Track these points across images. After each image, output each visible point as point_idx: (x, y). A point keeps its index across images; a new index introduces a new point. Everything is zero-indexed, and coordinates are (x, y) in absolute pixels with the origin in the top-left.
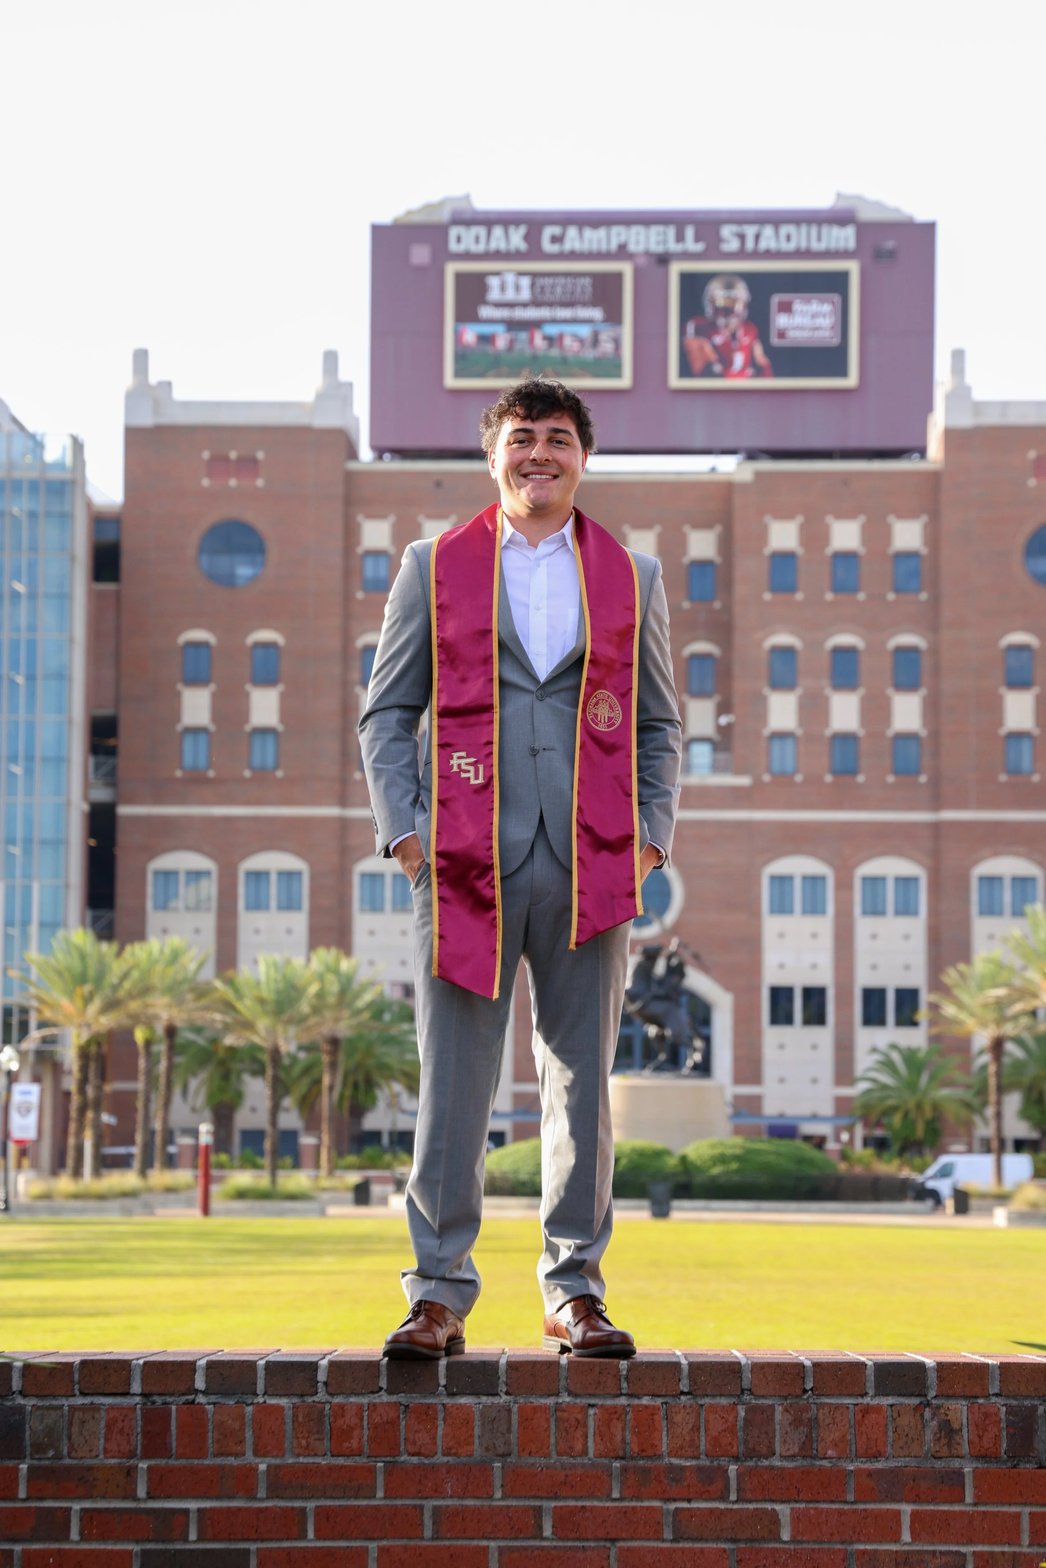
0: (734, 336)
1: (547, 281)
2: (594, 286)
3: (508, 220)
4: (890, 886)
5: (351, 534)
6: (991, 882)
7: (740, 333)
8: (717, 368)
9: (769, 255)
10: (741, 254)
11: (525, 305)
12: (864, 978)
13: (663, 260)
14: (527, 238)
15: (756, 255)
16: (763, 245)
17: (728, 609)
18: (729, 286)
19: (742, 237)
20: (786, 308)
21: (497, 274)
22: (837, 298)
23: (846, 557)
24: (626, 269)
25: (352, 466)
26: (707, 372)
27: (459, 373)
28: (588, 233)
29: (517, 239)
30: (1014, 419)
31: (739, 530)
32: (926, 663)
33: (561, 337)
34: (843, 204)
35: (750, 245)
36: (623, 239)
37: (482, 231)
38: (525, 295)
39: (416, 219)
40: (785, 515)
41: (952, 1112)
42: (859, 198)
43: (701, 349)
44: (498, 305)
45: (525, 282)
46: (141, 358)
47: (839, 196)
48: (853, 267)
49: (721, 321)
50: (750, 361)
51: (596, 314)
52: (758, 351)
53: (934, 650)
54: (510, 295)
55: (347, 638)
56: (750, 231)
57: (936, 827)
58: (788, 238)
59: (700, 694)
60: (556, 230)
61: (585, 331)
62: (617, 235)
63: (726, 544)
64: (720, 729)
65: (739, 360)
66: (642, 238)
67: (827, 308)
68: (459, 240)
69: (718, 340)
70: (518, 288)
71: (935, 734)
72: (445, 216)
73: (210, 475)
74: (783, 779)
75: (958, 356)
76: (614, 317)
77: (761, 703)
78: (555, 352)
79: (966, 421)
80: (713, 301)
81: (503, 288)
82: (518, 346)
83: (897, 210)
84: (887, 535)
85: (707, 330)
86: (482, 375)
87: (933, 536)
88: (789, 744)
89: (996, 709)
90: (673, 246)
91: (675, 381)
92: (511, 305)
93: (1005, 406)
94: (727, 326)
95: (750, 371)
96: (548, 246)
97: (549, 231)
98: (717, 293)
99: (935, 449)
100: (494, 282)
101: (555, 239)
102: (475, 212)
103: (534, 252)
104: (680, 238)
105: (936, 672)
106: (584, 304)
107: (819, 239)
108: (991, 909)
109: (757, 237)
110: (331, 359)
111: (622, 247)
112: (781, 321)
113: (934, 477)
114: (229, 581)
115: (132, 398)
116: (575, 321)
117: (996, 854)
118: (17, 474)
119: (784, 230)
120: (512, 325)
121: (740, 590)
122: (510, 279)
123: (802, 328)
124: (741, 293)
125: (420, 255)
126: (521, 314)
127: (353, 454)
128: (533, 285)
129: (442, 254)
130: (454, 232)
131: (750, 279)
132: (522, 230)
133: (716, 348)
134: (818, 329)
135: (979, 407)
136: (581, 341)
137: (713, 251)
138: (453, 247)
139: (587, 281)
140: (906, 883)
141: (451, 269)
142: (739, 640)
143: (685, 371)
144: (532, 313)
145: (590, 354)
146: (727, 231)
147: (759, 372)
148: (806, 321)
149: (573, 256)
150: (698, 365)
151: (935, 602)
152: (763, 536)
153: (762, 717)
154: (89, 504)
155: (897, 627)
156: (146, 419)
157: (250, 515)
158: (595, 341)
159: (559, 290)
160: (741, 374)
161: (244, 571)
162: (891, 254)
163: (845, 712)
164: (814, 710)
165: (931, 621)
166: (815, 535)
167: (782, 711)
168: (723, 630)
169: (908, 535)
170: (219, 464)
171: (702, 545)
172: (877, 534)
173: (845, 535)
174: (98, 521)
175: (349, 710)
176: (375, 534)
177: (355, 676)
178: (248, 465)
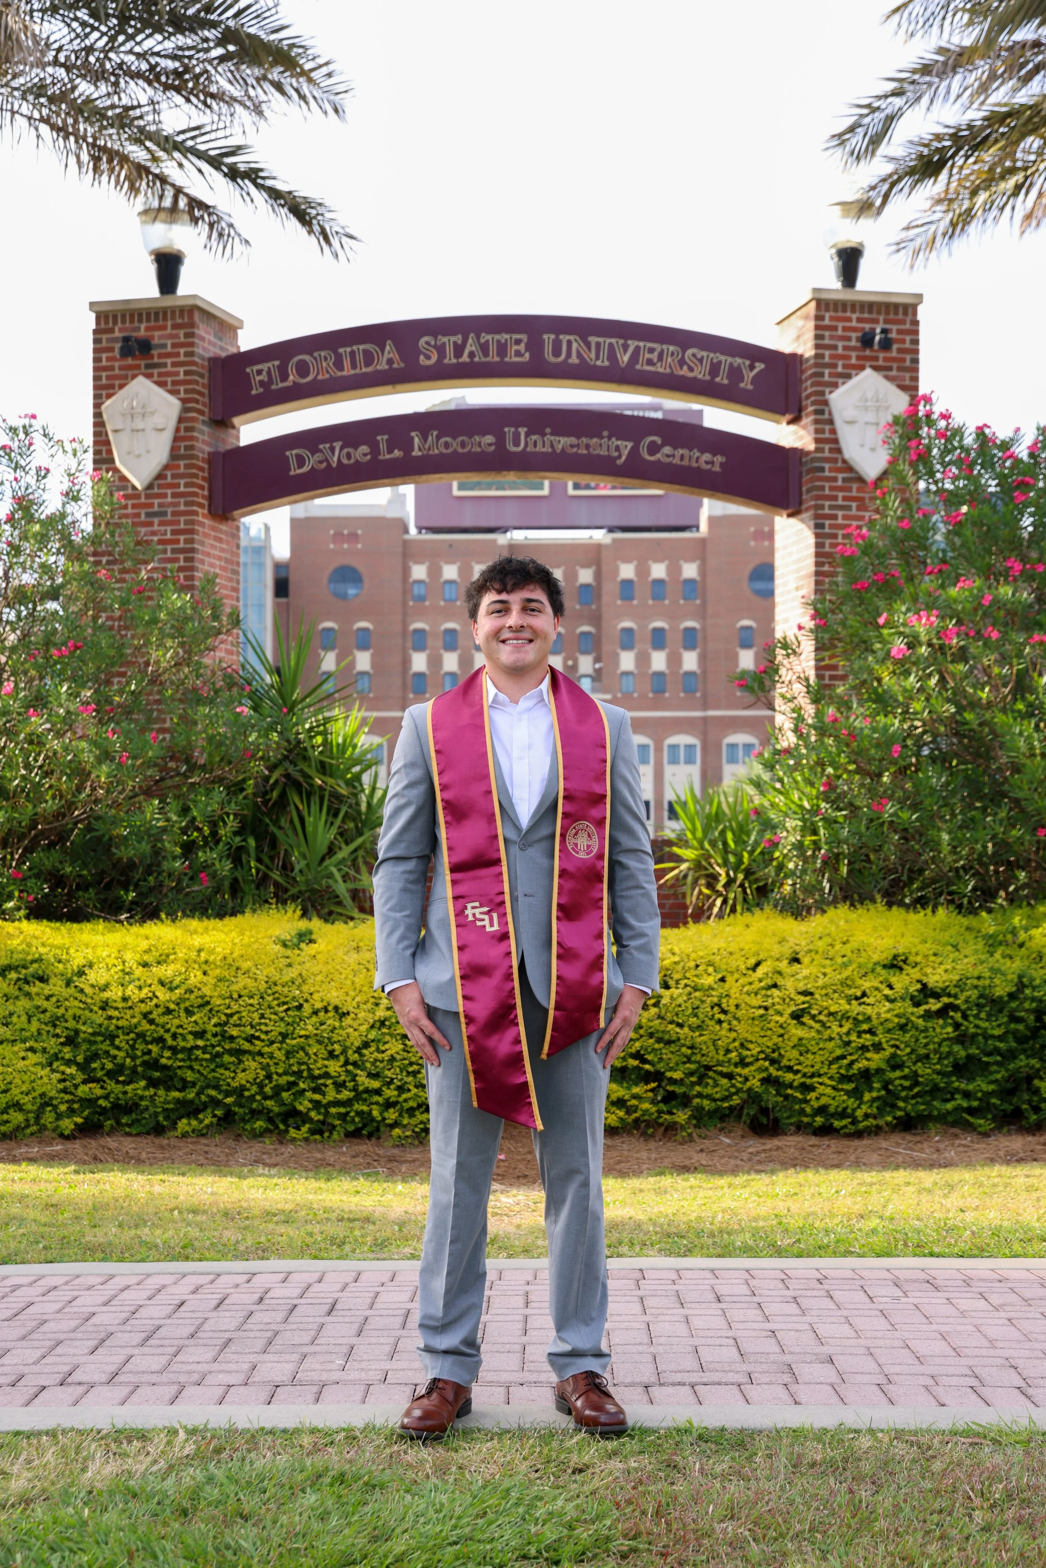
4: (682, 750)
5: (406, 572)
6: (733, 746)
12: (669, 795)
17: (599, 609)
23: (659, 582)
25: (406, 537)
26: (588, 487)
27: (459, 489)
30: (743, 511)
31: (604, 569)
32: (700, 635)
39: (438, 409)
40: (627, 561)
53: (704, 629)
55: (405, 626)
57: (705, 719)
59: (585, 652)
63: (598, 575)
64: (596, 670)
71: (704, 672)
72: (451, 408)
73: (334, 542)
74: (628, 695)
77: (616, 657)
79: (718, 512)
84: (679, 570)
87: (703, 571)
88: (631, 678)
89: (735, 658)
91: (571, 492)
99: (703, 526)
105: (705, 638)
108: (732, 760)
113: (703, 541)
114: (344, 597)
117: (735, 732)
121: (605, 599)
127: (406, 531)
140: (690, 747)
142: (604, 624)
143: (576, 486)
150: (583, 483)
151: (704, 604)
152: (616, 571)
153: (617, 663)
154: (273, 558)
155: (685, 617)
156: (301, 515)
157: (354, 563)
161: (352, 592)
163: (659, 661)
164: (643, 660)
165: (702, 614)
166: (643, 571)
167: (627, 661)
168: (596, 619)
169: (690, 571)
170: (338, 537)
171: (586, 576)
172: (674, 570)
173: (658, 571)
174: (279, 566)
175: (406, 662)
176: (419, 572)
177: (409, 644)
178: (353, 537)
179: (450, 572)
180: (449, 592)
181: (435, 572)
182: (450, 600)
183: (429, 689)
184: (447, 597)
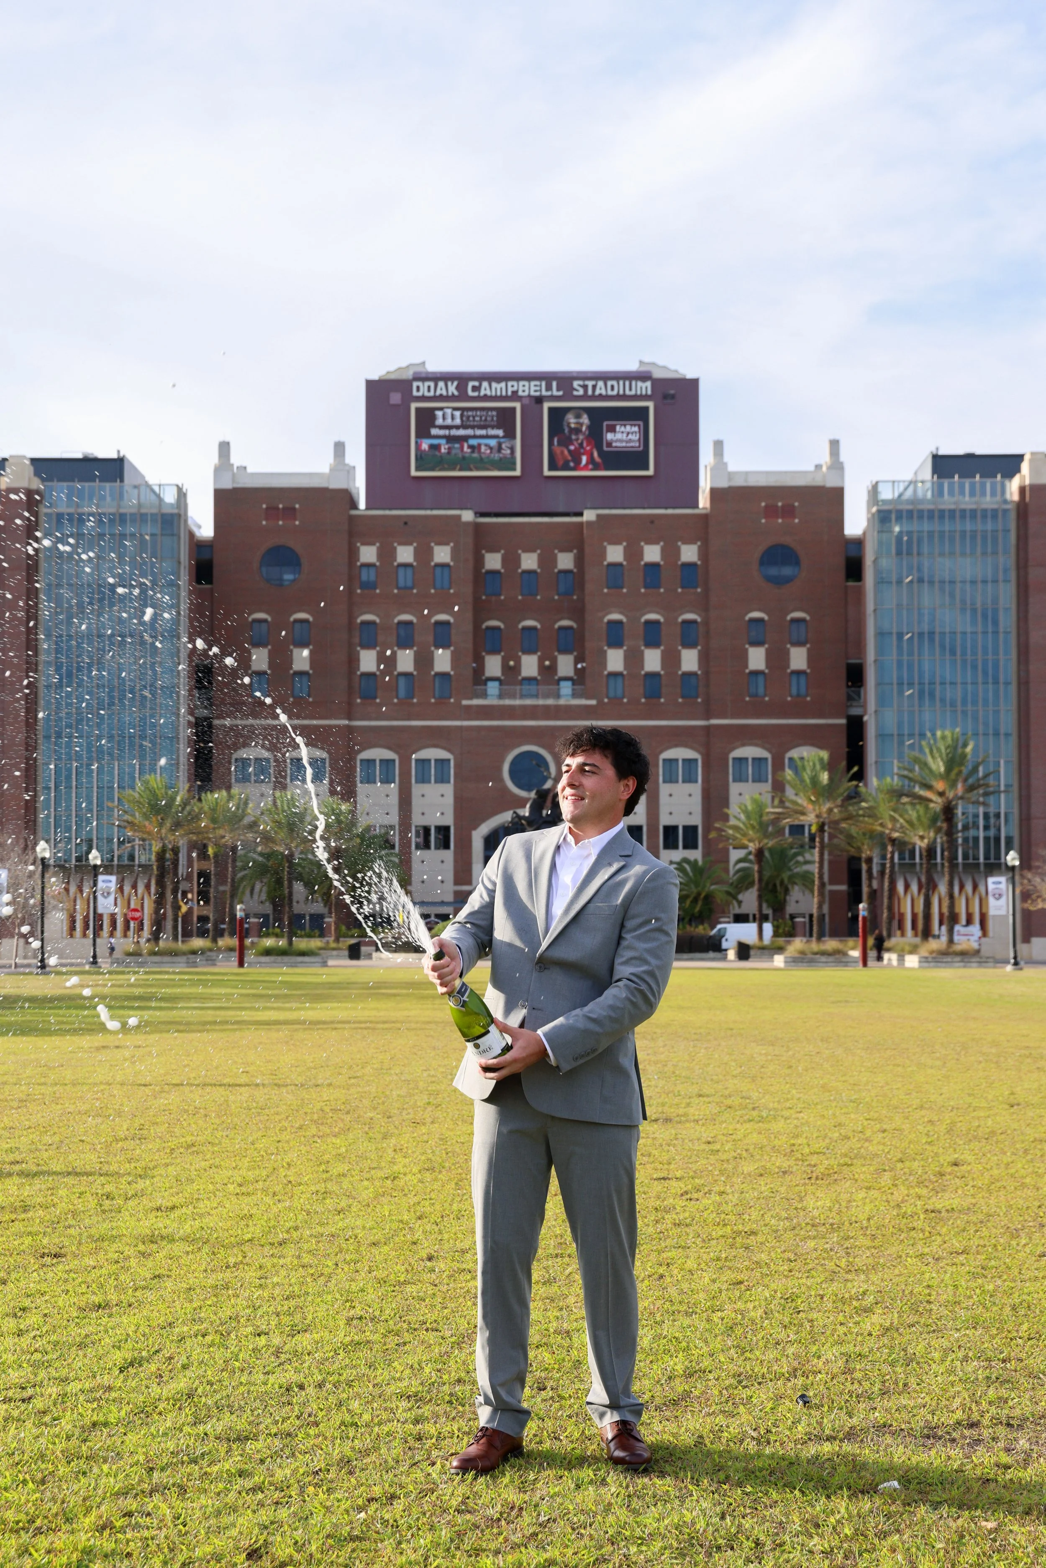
0: (581, 445)
1: (470, 413)
2: (497, 416)
3: (446, 378)
4: (680, 766)
5: (353, 554)
6: (740, 761)
7: (585, 444)
8: (572, 464)
9: (601, 398)
10: (585, 397)
11: (457, 427)
12: (665, 820)
13: (539, 400)
14: (457, 388)
15: (594, 398)
16: (597, 392)
17: (582, 600)
18: (578, 416)
19: (585, 387)
20: (612, 429)
21: (441, 409)
22: (641, 423)
23: (653, 567)
24: (517, 405)
25: (354, 512)
26: (566, 467)
27: (418, 469)
28: (494, 385)
29: (452, 389)
30: (752, 482)
31: (587, 550)
32: (701, 630)
33: (479, 445)
34: (643, 369)
35: (590, 392)
36: (515, 388)
37: (432, 384)
38: (458, 421)
39: (393, 377)
40: (615, 541)
41: (720, 897)
42: (654, 364)
43: (562, 452)
44: (441, 427)
45: (457, 414)
46: (224, 448)
47: (641, 363)
48: (650, 404)
49: (574, 437)
50: (591, 460)
51: (500, 433)
52: (596, 454)
53: (706, 622)
54: (449, 421)
55: (351, 618)
56: (590, 384)
57: (708, 728)
58: (612, 388)
59: (565, 651)
60: (476, 384)
61: (493, 443)
62: (513, 385)
63: (580, 561)
64: (577, 670)
65: (584, 459)
66: (526, 388)
67: (636, 429)
68: (418, 389)
69: (572, 448)
70: (453, 418)
71: (706, 673)
72: (409, 375)
73: (266, 519)
74: (616, 701)
75: (719, 446)
76: (510, 434)
77: (604, 654)
78: (475, 455)
79: (723, 484)
80: (569, 424)
81: (444, 418)
82: (453, 452)
83: (676, 371)
84: (677, 553)
85: (566, 442)
86: (433, 469)
87: (704, 554)
88: (620, 680)
89: (744, 658)
90: (544, 393)
91: (547, 472)
92: (449, 427)
93: (747, 473)
94: (577, 440)
95: (590, 466)
96: (470, 393)
97: (471, 384)
98: (571, 419)
99: (704, 501)
100: (439, 414)
101: (475, 389)
102: (428, 373)
103: (462, 395)
104: (549, 387)
105: (707, 634)
106: (493, 427)
107: (630, 389)
108: (740, 778)
109: (594, 387)
110: (339, 448)
111: (515, 393)
112: (610, 436)
113: (705, 518)
114: (280, 583)
115: (217, 470)
116: (487, 437)
117: (743, 745)
118: (143, 511)
119: (610, 383)
120: (450, 439)
121: (589, 587)
122: (449, 411)
123: (621, 441)
124: (585, 420)
125: (395, 398)
126: (454, 432)
127: (354, 505)
128: (462, 416)
129: (409, 397)
130: (415, 384)
131: (589, 411)
132: (455, 383)
133: (570, 451)
134: (630, 441)
135: (731, 475)
136: (491, 448)
137: (569, 395)
138: (415, 393)
139: (494, 413)
140: (689, 763)
141: (414, 406)
142: (588, 618)
143: (552, 467)
144: (461, 432)
145: (496, 456)
146: (576, 384)
147: (597, 467)
148: (624, 437)
149: (486, 398)
150: (560, 463)
151: (706, 593)
152: (603, 554)
153: (604, 664)
154: (191, 535)
155: (684, 609)
156: (227, 484)
157: (291, 544)
158: (500, 448)
159: (477, 419)
160: (585, 468)
161: (288, 577)
162: (673, 397)
163: (653, 660)
164: (634, 659)
165: (704, 605)
166: (633, 553)
167: (615, 660)
168: (578, 612)
169: (689, 553)
170: (272, 512)
171: (565, 561)
172: (670, 552)
173: (652, 553)
174: (199, 546)
175: (353, 661)
176: (368, 554)
177: (356, 640)
178: (290, 512)
179: (405, 554)
180: (405, 577)
181: (387, 554)
182: (406, 588)
183: (379, 693)
184: (401, 583)
